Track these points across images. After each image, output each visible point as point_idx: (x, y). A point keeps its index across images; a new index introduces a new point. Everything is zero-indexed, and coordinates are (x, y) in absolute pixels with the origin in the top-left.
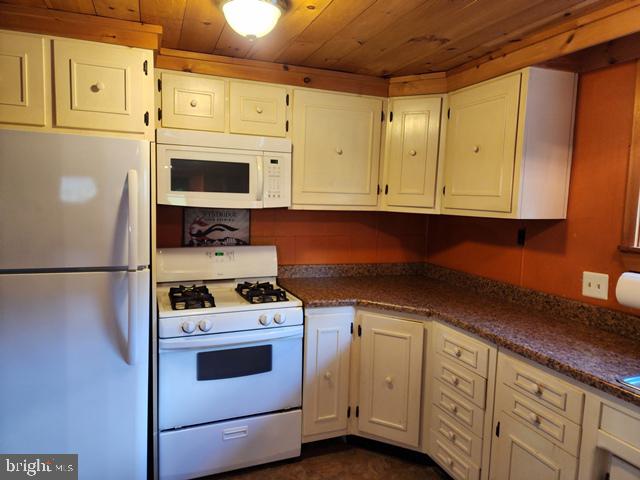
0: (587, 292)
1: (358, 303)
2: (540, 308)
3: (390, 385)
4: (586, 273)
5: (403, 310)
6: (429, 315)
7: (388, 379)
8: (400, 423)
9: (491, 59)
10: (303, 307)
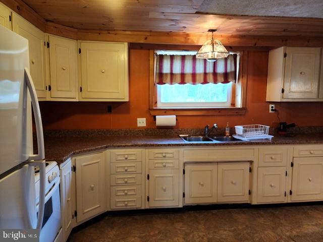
0: (139, 125)
1: (74, 153)
2: (123, 135)
3: (92, 189)
4: (138, 119)
5: (96, 149)
6: (106, 147)
7: (92, 186)
8: (98, 204)
9: (109, 33)
10: (59, 165)
